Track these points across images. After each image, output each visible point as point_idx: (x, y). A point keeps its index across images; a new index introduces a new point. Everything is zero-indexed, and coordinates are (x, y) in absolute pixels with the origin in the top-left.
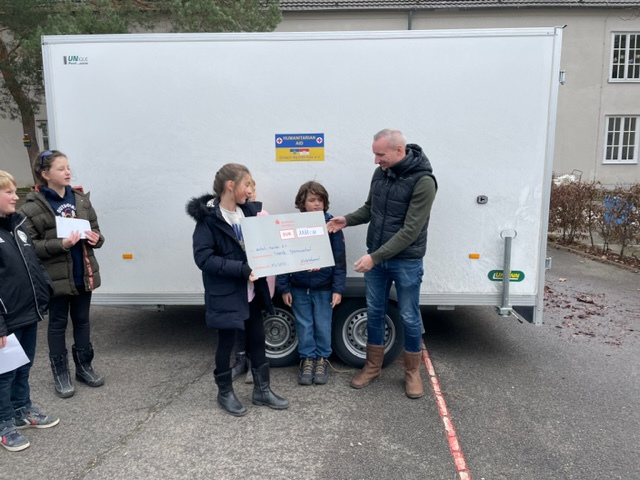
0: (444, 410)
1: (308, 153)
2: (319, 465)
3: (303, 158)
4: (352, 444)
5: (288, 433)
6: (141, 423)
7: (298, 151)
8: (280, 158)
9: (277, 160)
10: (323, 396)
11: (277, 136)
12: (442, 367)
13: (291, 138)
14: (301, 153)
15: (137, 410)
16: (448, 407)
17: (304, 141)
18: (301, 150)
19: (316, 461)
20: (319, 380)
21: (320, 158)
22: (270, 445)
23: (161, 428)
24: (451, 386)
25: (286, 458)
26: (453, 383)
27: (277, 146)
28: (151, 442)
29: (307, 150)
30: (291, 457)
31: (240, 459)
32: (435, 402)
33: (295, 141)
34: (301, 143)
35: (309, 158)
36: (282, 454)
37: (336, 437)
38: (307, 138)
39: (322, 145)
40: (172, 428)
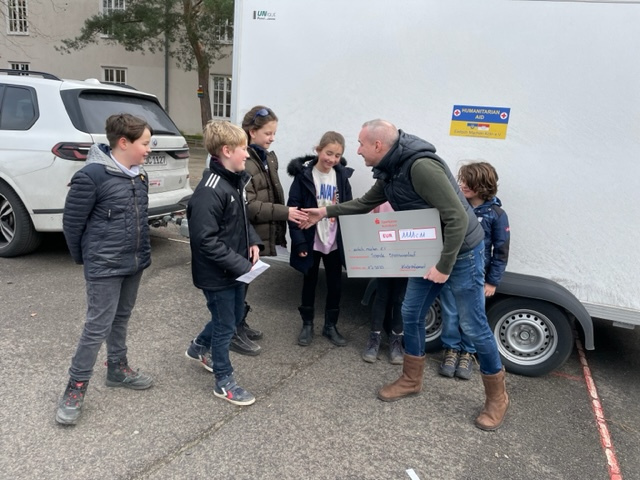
0: (607, 441)
1: (487, 129)
2: (460, 468)
3: (480, 135)
4: (496, 454)
6: (284, 377)
7: (476, 125)
8: (455, 132)
9: (451, 134)
11: (456, 107)
12: (607, 391)
13: (471, 111)
14: (480, 129)
15: (281, 364)
16: (612, 438)
17: (485, 115)
18: (481, 125)
19: (456, 462)
20: (463, 374)
21: (501, 135)
22: (408, 432)
23: (302, 388)
24: (616, 415)
25: (424, 451)
26: (619, 411)
27: (454, 118)
28: (292, 399)
29: (488, 126)
30: (430, 451)
31: (377, 439)
32: (597, 430)
33: (475, 114)
34: (482, 117)
35: (487, 135)
36: (420, 445)
37: (480, 442)
38: (490, 112)
39: (506, 121)
40: (312, 390)
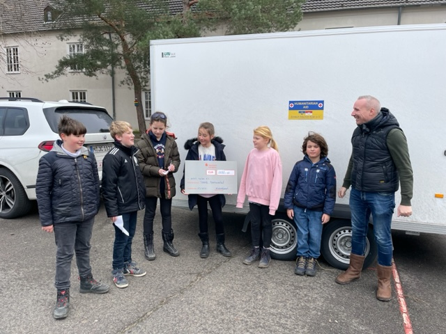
0: (404, 308)
1: (311, 114)
2: (306, 330)
3: (307, 118)
4: (330, 320)
5: (285, 305)
6: (192, 282)
7: (304, 112)
8: (291, 117)
9: (289, 119)
10: (312, 284)
11: (290, 102)
12: (406, 278)
13: (300, 104)
14: (306, 114)
15: (191, 274)
16: (408, 307)
17: (309, 105)
18: (307, 112)
19: (303, 327)
20: (309, 272)
21: (321, 117)
22: (272, 310)
23: (204, 287)
24: (412, 292)
25: (283, 321)
26: (413, 290)
27: (290, 109)
28: (197, 295)
29: (311, 112)
30: (287, 321)
31: (252, 316)
32: (398, 302)
33: (303, 106)
34: (307, 107)
35: (312, 118)
36: (280, 318)
37: (319, 313)
38: (311, 103)
39: (322, 109)
40: (211, 288)
